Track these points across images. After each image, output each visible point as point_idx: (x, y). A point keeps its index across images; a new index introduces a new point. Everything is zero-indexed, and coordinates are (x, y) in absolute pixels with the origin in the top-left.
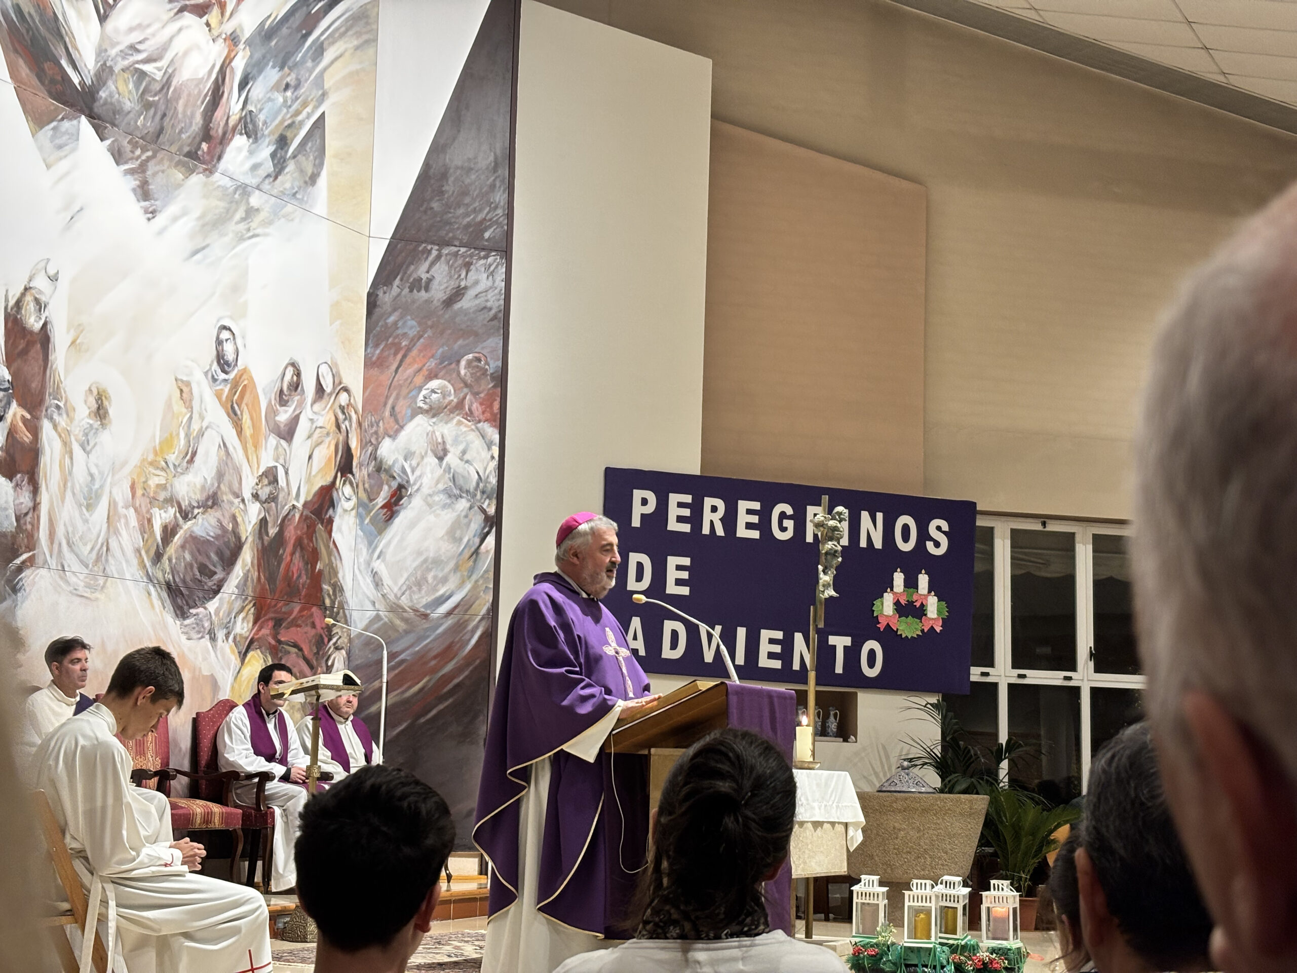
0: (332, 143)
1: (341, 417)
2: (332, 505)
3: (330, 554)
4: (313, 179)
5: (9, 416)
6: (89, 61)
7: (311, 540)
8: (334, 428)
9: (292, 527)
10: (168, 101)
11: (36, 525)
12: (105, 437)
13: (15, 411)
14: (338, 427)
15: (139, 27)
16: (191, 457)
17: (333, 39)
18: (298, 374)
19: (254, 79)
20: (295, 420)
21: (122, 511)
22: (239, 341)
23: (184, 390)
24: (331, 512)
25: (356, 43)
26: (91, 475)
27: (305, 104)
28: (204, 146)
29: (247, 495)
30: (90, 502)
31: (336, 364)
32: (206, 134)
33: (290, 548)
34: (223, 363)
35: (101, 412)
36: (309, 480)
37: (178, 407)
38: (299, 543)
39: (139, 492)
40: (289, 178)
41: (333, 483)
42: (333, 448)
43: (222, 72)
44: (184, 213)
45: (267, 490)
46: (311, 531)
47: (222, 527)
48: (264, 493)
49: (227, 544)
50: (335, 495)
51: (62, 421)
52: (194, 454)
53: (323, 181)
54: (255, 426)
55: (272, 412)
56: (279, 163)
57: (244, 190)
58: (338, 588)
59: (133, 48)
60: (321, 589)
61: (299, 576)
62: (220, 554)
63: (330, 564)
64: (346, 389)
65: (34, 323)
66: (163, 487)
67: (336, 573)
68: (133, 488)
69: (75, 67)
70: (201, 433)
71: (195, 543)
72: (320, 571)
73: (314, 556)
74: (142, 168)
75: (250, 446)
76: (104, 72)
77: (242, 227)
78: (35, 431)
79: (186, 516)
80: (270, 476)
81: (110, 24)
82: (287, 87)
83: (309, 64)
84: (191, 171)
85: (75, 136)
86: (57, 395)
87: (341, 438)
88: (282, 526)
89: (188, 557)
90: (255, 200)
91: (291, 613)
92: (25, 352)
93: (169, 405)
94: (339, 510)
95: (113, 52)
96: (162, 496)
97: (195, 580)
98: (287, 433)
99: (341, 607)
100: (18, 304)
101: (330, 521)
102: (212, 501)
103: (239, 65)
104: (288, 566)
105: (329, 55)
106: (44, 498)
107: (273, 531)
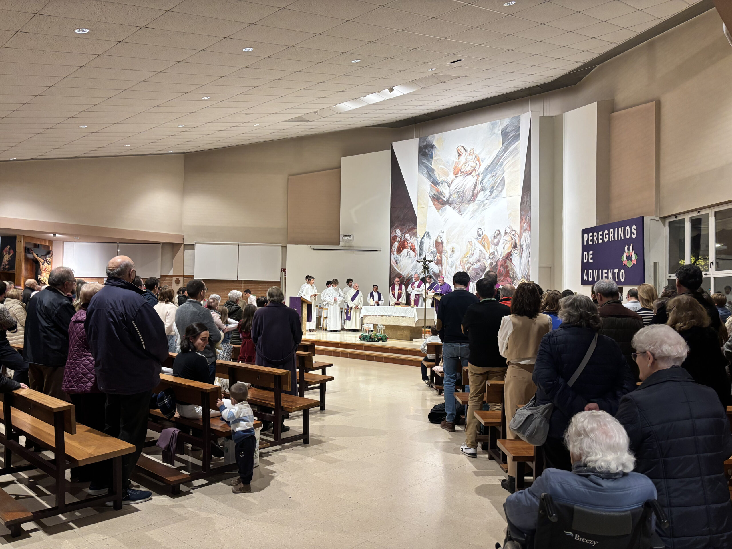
0: (506, 181)
1: (513, 237)
2: (511, 255)
3: (511, 266)
4: (501, 191)
5: (437, 256)
6: (447, 195)
7: (505, 263)
8: (511, 240)
9: (499, 262)
10: (464, 194)
11: (442, 271)
12: (454, 255)
13: (438, 255)
14: (512, 239)
15: (457, 184)
16: (473, 254)
17: (506, 159)
18: (499, 232)
19: (484, 179)
20: (499, 241)
21: (458, 266)
22: (483, 230)
23: (470, 243)
24: (511, 257)
25: (513, 156)
26: (452, 262)
27: (498, 177)
28: (473, 198)
29: (487, 258)
30: (452, 266)
31: (511, 226)
32: (473, 195)
33: (499, 267)
34: (479, 235)
35: (453, 251)
36: (504, 252)
37: (469, 246)
38: (502, 265)
39: (462, 262)
40: (493, 195)
41: (511, 251)
42: (511, 244)
43: (476, 182)
44: (469, 211)
45: (492, 256)
46: (505, 262)
47: (481, 265)
48: (491, 257)
49: (483, 268)
50: (512, 253)
51: (446, 254)
52: (473, 253)
53: (504, 191)
54: (488, 245)
55: (492, 241)
56: (491, 192)
57: (483, 201)
58: (514, 273)
59: (456, 188)
60: (509, 274)
61: (503, 272)
62: (481, 270)
63: (512, 268)
64: (514, 231)
65: (440, 241)
66: (467, 261)
67: (514, 270)
68: (460, 262)
69: (445, 198)
70: (475, 249)
71: (475, 269)
72: (509, 270)
73: (507, 267)
74: (459, 207)
75: (487, 249)
76: (451, 195)
77: (483, 208)
78: (441, 257)
79: (472, 265)
80: (493, 253)
81: (451, 188)
82: (493, 176)
83: (499, 168)
84: (470, 203)
85: (446, 209)
86: (445, 251)
87: (513, 241)
88: (497, 263)
89: (473, 272)
90: (486, 202)
91: (501, 279)
92: (439, 245)
93: (467, 246)
94: (513, 256)
95: (452, 192)
96: (467, 262)
97: (475, 276)
98: (497, 244)
99: (516, 276)
100: (437, 239)
101: (511, 259)
102: (478, 261)
103: (480, 179)
104: (499, 270)
105: (504, 164)
106: (444, 267)
107: (494, 264)
